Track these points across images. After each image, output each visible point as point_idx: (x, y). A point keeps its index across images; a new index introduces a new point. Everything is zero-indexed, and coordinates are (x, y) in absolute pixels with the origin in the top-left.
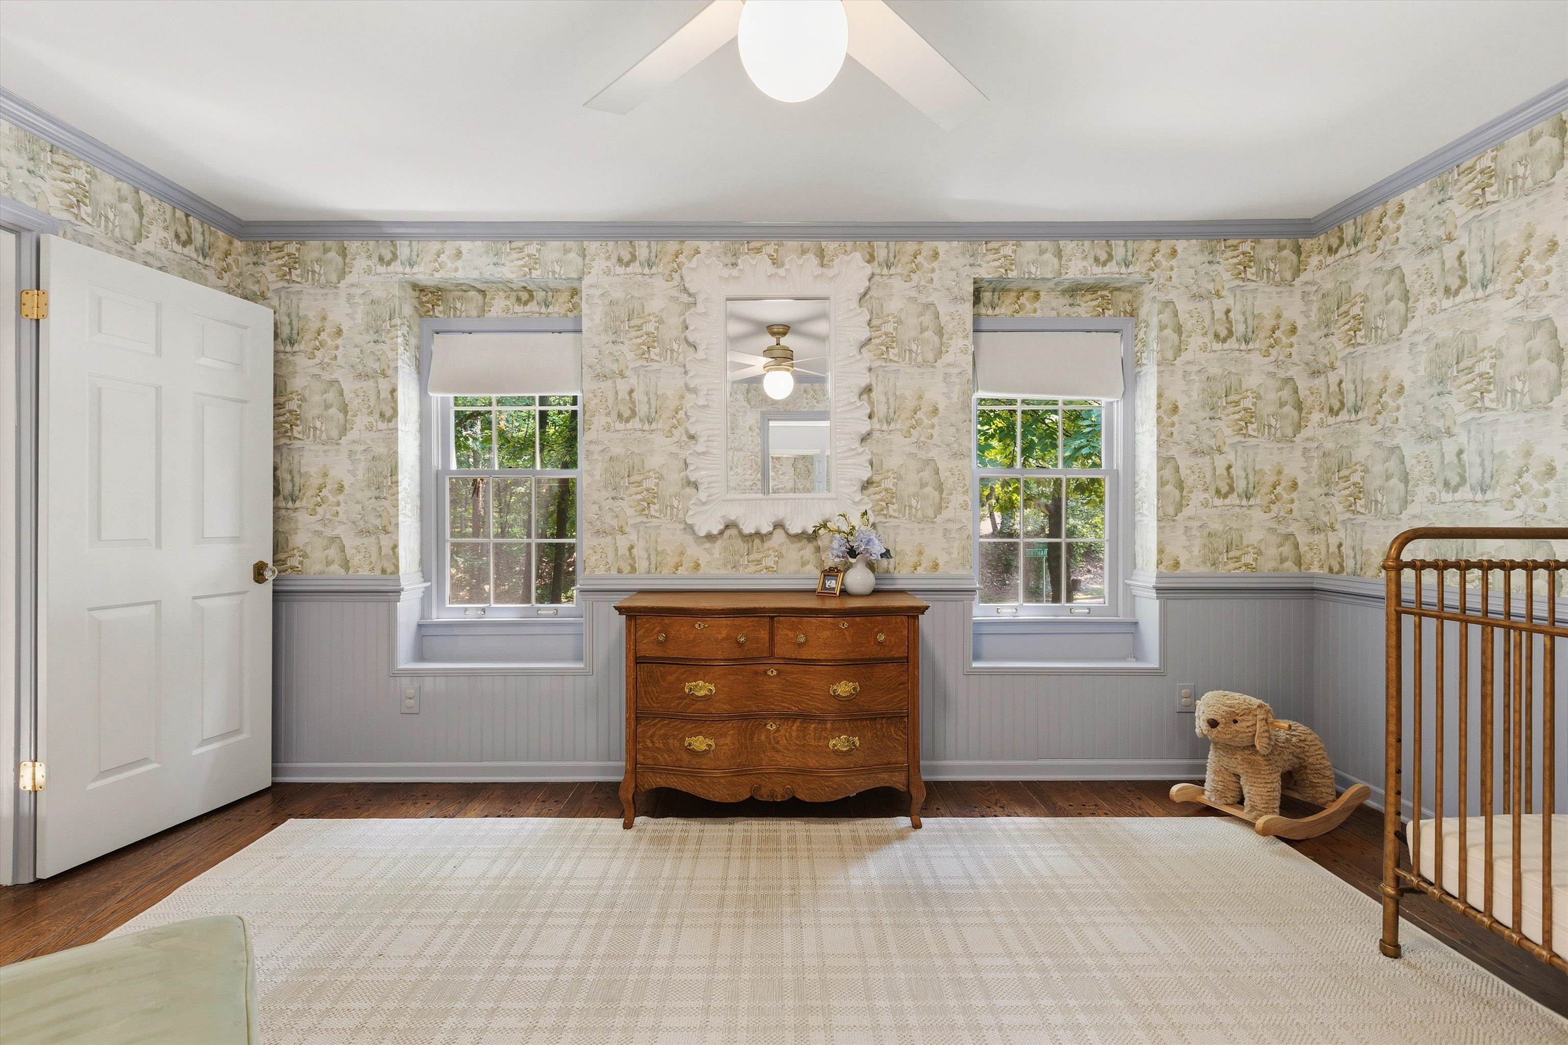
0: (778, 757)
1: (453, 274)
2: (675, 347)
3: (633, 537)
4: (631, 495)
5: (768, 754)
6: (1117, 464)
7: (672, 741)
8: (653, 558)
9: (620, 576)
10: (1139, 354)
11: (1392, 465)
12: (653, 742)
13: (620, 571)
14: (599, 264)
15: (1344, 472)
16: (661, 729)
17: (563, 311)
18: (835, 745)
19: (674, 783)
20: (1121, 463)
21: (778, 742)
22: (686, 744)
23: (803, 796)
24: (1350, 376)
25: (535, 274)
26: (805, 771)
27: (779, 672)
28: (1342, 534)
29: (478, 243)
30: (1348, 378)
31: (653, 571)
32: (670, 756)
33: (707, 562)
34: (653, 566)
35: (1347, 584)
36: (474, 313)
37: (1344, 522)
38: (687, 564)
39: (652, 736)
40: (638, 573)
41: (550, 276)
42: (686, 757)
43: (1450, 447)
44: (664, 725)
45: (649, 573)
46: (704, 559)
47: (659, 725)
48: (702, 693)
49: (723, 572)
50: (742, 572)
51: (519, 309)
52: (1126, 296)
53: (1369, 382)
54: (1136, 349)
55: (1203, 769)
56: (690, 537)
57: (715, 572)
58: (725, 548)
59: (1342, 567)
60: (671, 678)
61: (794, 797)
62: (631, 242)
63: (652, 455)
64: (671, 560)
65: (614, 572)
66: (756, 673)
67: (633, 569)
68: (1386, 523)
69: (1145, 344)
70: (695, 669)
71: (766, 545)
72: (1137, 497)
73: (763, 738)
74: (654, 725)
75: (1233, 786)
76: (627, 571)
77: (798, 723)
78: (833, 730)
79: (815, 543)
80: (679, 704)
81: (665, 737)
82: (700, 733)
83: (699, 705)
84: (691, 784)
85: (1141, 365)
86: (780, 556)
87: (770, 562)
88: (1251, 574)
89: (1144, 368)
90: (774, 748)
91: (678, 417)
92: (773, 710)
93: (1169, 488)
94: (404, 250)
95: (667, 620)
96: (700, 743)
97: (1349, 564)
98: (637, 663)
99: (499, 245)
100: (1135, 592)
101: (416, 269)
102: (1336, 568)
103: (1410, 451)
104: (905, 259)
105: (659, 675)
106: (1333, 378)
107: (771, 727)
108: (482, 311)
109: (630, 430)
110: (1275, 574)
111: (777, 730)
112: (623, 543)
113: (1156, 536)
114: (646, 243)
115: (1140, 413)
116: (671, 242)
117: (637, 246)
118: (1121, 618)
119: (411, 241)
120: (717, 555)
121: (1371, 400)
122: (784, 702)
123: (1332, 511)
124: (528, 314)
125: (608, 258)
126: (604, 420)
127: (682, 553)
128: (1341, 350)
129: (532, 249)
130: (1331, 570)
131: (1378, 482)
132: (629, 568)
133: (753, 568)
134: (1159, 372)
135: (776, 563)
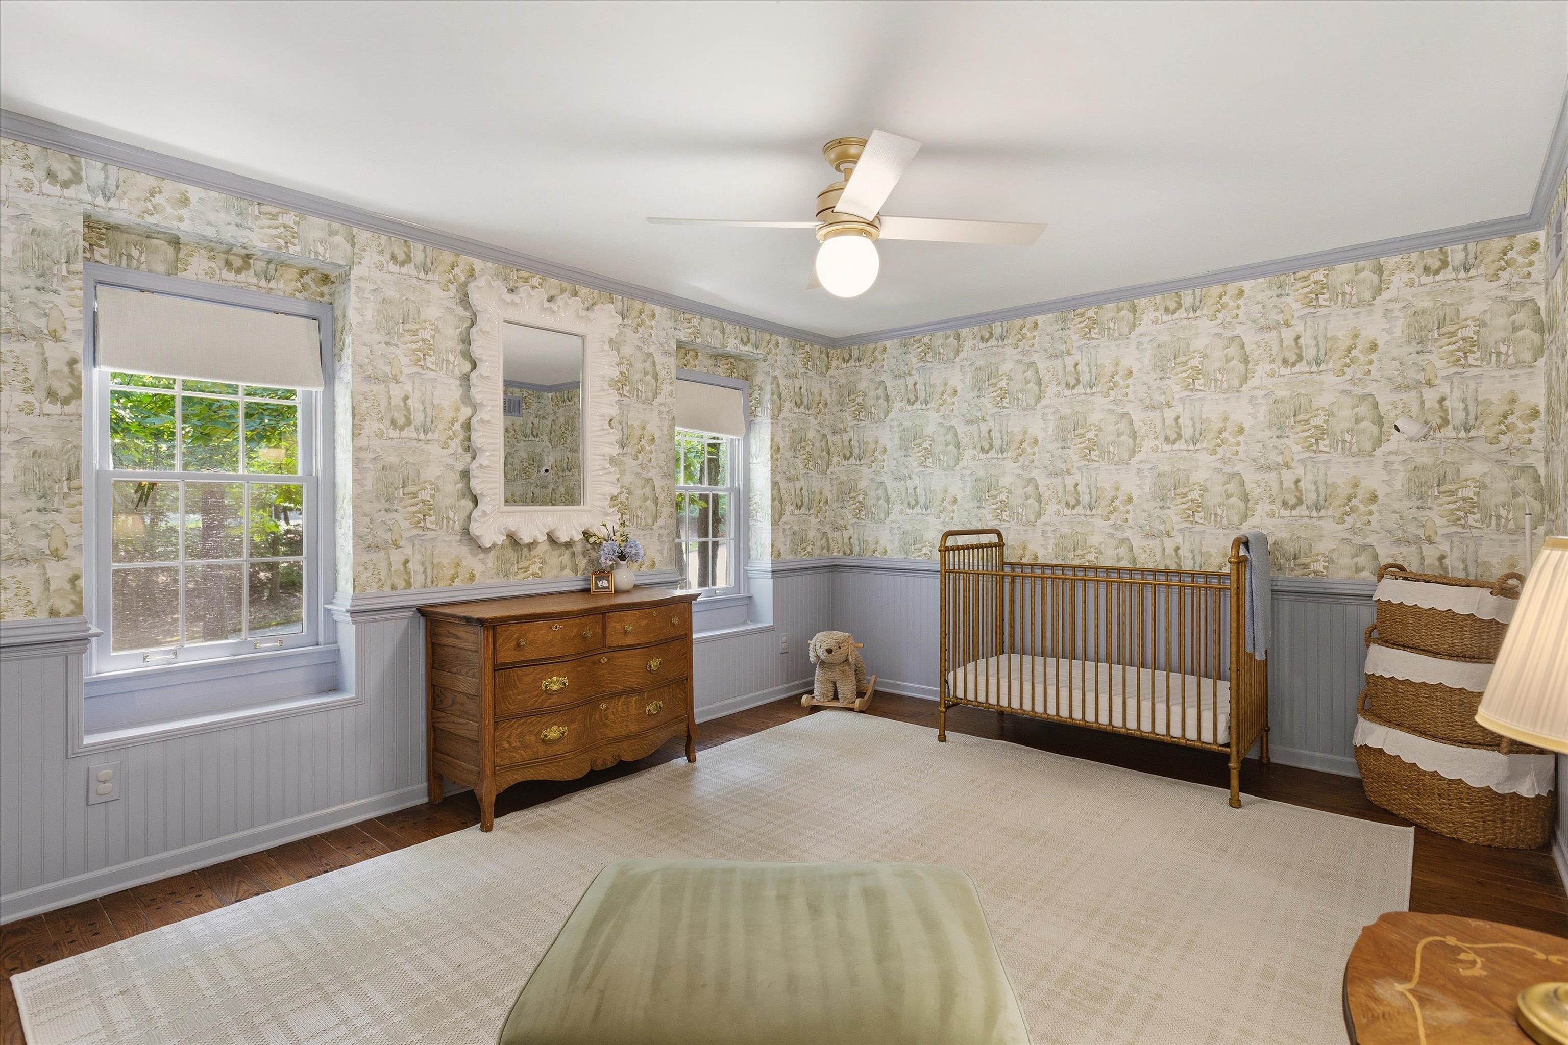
0: (608, 731)
1: (174, 223)
2: (451, 358)
3: (408, 551)
4: (406, 507)
5: (602, 730)
6: (738, 485)
7: (528, 737)
8: (429, 572)
9: (394, 593)
10: (754, 408)
11: (880, 492)
12: (509, 742)
13: (394, 588)
14: (370, 258)
15: (853, 495)
16: (517, 728)
17: (289, 290)
18: (649, 710)
19: (530, 775)
20: (741, 484)
21: (607, 719)
22: (542, 737)
23: (628, 757)
24: (856, 437)
25: (292, 249)
26: (631, 737)
27: (609, 659)
28: (851, 531)
29: (214, 194)
30: (855, 439)
31: (429, 584)
32: (525, 751)
33: (482, 572)
34: (429, 580)
35: (857, 561)
36: (161, 268)
37: (852, 525)
38: (463, 575)
39: (509, 737)
40: (413, 588)
41: (313, 256)
42: (542, 749)
43: (910, 484)
44: (519, 725)
45: (425, 587)
46: (478, 569)
47: (516, 725)
48: (555, 687)
49: (495, 581)
50: (513, 580)
51: (230, 276)
52: (742, 365)
53: (867, 443)
54: (751, 404)
55: (812, 683)
56: (466, 548)
57: (489, 582)
58: (498, 558)
59: (851, 551)
60: (528, 679)
61: (621, 761)
62: (406, 241)
63: (428, 466)
64: (448, 572)
65: (387, 589)
66: (594, 663)
67: (409, 585)
68: (877, 525)
69: (759, 402)
70: (550, 667)
71: (533, 553)
72: (751, 508)
73: (597, 716)
74: (511, 726)
75: (832, 689)
76: (402, 587)
77: (622, 699)
78: (649, 698)
79: (571, 549)
80: (536, 701)
81: (521, 735)
82: (555, 724)
83: (554, 699)
84: (547, 771)
85: (756, 416)
86: (544, 562)
87: (535, 568)
88: (811, 558)
89: (758, 418)
90: (605, 724)
91: (454, 428)
92: (604, 692)
93: (776, 502)
94: (93, 172)
95: (525, 626)
96: (553, 733)
97: (856, 550)
98: (495, 671)
99: (244, 204)
100: (750, 575)
101: (113, 203)
102: (848, 552)
103: (891, 485)
104: (634, 314)
105: (516, 678)
106: (846, 438)
107: (603, 706)
108: (173, 269)
109: (406, 438)
110: (820, 558)
111: (607, 708)
112: (397, 557)
113: (770, 535)
114: (421, 247)
115: (754, 449)
116: (447, 252)
117: (412, 247)
118: (742, 595)
119: (106, 164)
120: (490, 565)
121: (869, 454)
122: (613, 684)
123: (845, 518)
124: (242, 285)
125: (381, 252)
126: (376, 426)
127: (458, 565)
128: (850, 421)
129: (289, 219)
130: (845, 553)
131: (872, 502)
132: (403, 584)
133: (522, 575)
134: (772, 424)
135: (541, 569)
